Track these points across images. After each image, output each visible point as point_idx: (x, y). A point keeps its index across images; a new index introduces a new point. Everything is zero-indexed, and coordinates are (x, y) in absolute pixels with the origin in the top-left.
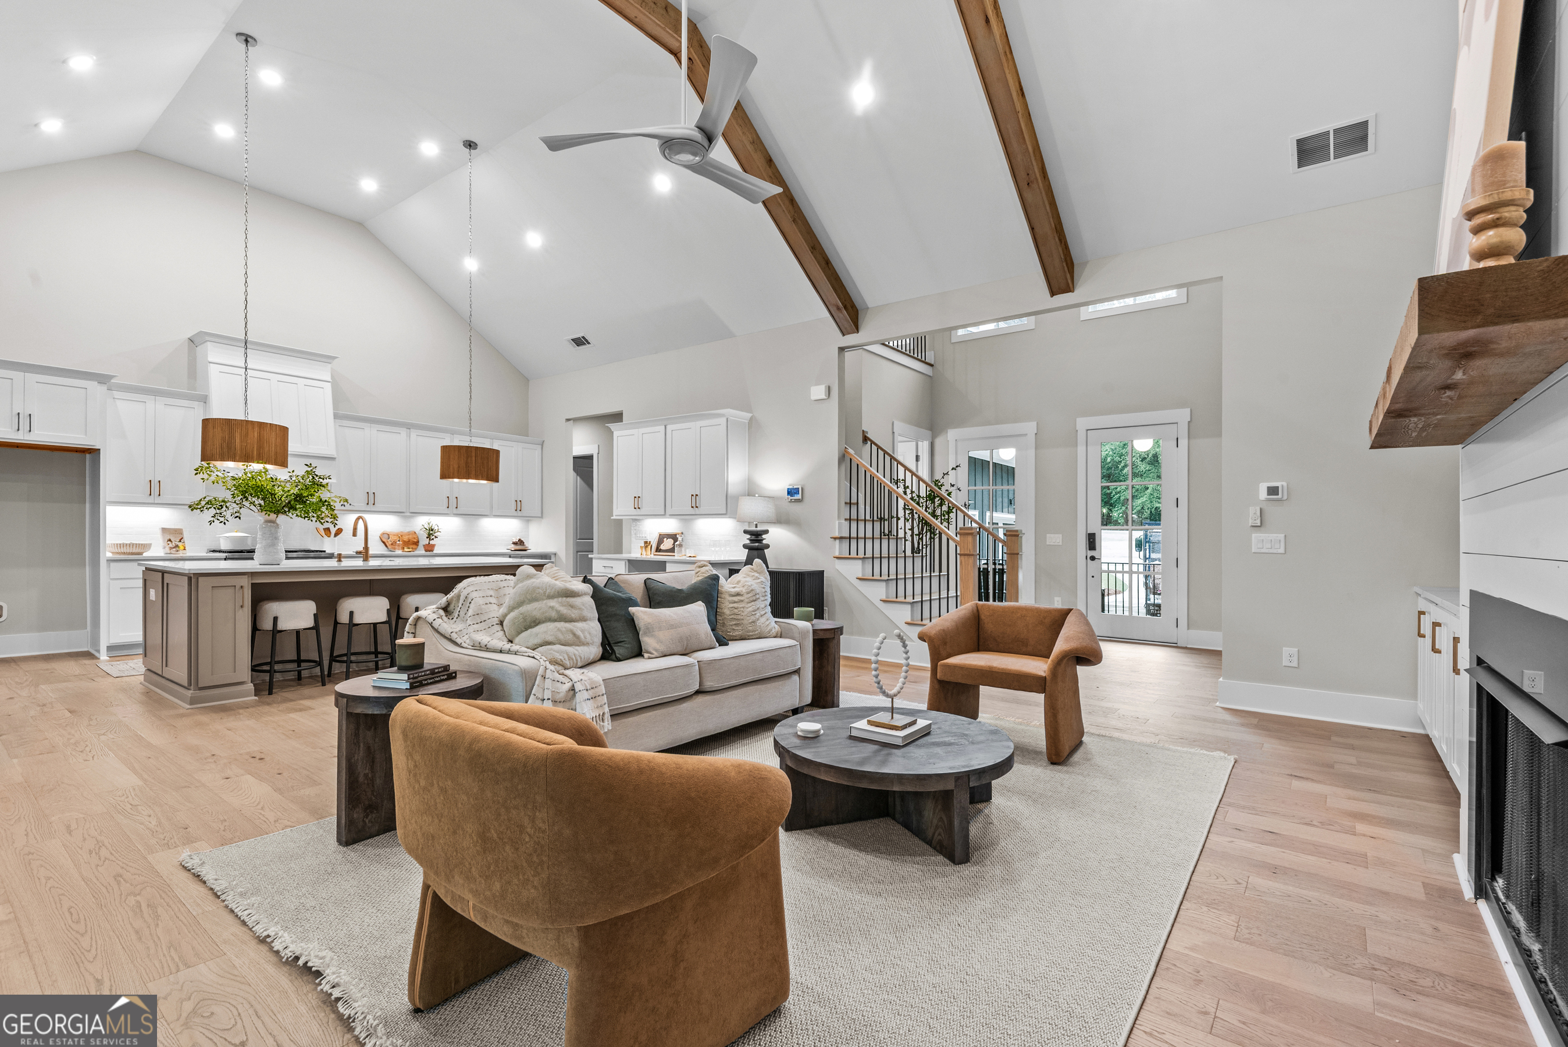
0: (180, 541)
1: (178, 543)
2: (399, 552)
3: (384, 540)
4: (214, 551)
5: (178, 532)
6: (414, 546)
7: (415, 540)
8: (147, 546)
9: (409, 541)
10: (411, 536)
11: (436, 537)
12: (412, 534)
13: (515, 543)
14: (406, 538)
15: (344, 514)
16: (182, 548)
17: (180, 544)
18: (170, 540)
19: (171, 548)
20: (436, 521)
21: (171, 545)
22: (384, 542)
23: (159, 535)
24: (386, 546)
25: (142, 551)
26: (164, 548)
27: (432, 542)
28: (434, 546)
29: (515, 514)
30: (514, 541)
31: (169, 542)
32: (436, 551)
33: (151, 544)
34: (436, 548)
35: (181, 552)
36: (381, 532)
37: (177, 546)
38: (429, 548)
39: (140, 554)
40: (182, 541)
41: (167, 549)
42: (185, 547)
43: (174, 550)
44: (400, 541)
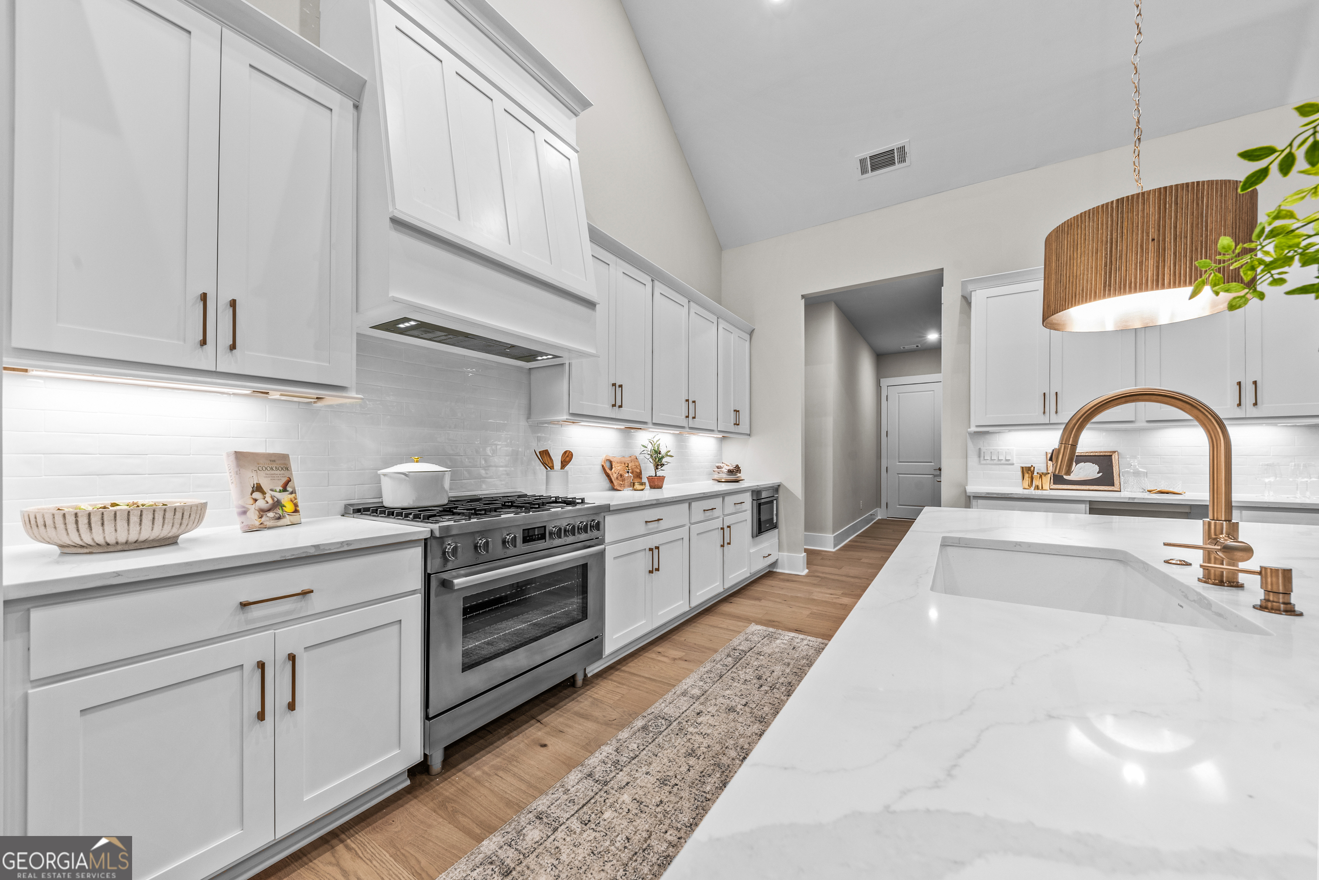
0: (285, 490)
1: (278, 495)
2: (627, 491)
3: (608, 472)
4: (361, 511)
5: (280, 462)
6: (640, 480)
7: (638, 471)
9: (634, 472)
10: (633, 464)
12: (635, 461)
16: (289, 507)
17: (285, 498)
18: (258, 488)
19: (262, 512)
20: (663, 439)
21: (261, 503)
23: (226, 469)
24: (611, 482)
25: (174, 531)
26: (244, 513)
27: (660, 473)
28: (662, 479)
31: (257, 495)
33: (204, 506)
34: (664, 482)
35: (287, 520)
37: (277, 504)
38: (656, 483)
40: (289, 489)
41: (253, 516)
42: (296, 505)
43: (271, 514)
44: (628, 472)
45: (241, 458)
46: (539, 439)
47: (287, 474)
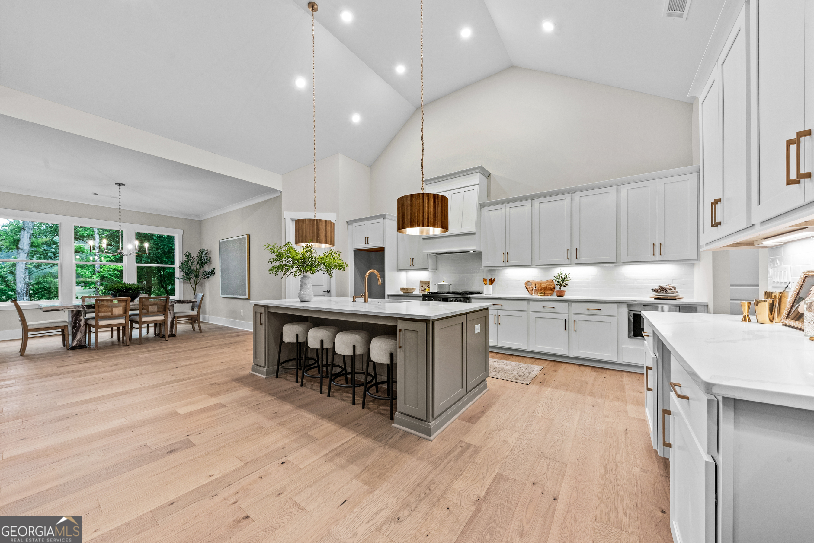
0: (427, 287)
1: (426, 288)
2: (535, 296)
3: (527, 287)
5: (427, 282)
6: (550, 292)
7: (552, 287)
8: (414, 289)
9: (546, 288)
10: (548, 284)
11: (567, 285)
12: (549, 282)
13: (655, 291)
14: (544, 286)
15: (503, 269)
17: (427, 289)
18: (422, 286)
19: (422, 290)
20: (565, 271)
21: (422, 289)
22: (527, 288)
24: (528, 291)
27: (563, 289)
29: (654, 258)
30: (654, 288)
31: (422, 288)
32: (566, 297)
34: (566, 293)
35: (427, 292)
36: (525, 281)
37: (425, 289)
38: (561, 294)
39: (412, 293)
40: (428, 287)
41: (421, 291)
42: (429, 290)
43: (424, 291)
44: (535, 287)
45: (421, 281)
46: (492, 275)
47: (429, 284)
